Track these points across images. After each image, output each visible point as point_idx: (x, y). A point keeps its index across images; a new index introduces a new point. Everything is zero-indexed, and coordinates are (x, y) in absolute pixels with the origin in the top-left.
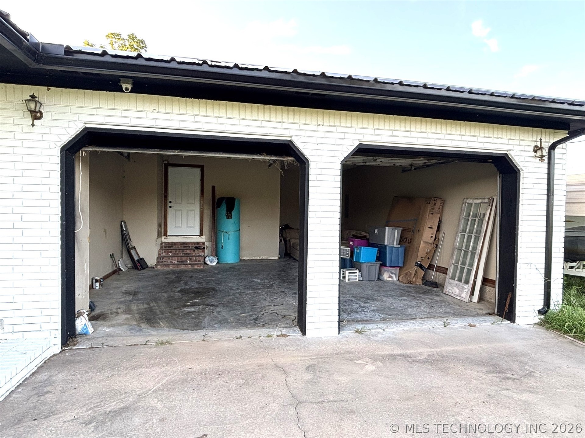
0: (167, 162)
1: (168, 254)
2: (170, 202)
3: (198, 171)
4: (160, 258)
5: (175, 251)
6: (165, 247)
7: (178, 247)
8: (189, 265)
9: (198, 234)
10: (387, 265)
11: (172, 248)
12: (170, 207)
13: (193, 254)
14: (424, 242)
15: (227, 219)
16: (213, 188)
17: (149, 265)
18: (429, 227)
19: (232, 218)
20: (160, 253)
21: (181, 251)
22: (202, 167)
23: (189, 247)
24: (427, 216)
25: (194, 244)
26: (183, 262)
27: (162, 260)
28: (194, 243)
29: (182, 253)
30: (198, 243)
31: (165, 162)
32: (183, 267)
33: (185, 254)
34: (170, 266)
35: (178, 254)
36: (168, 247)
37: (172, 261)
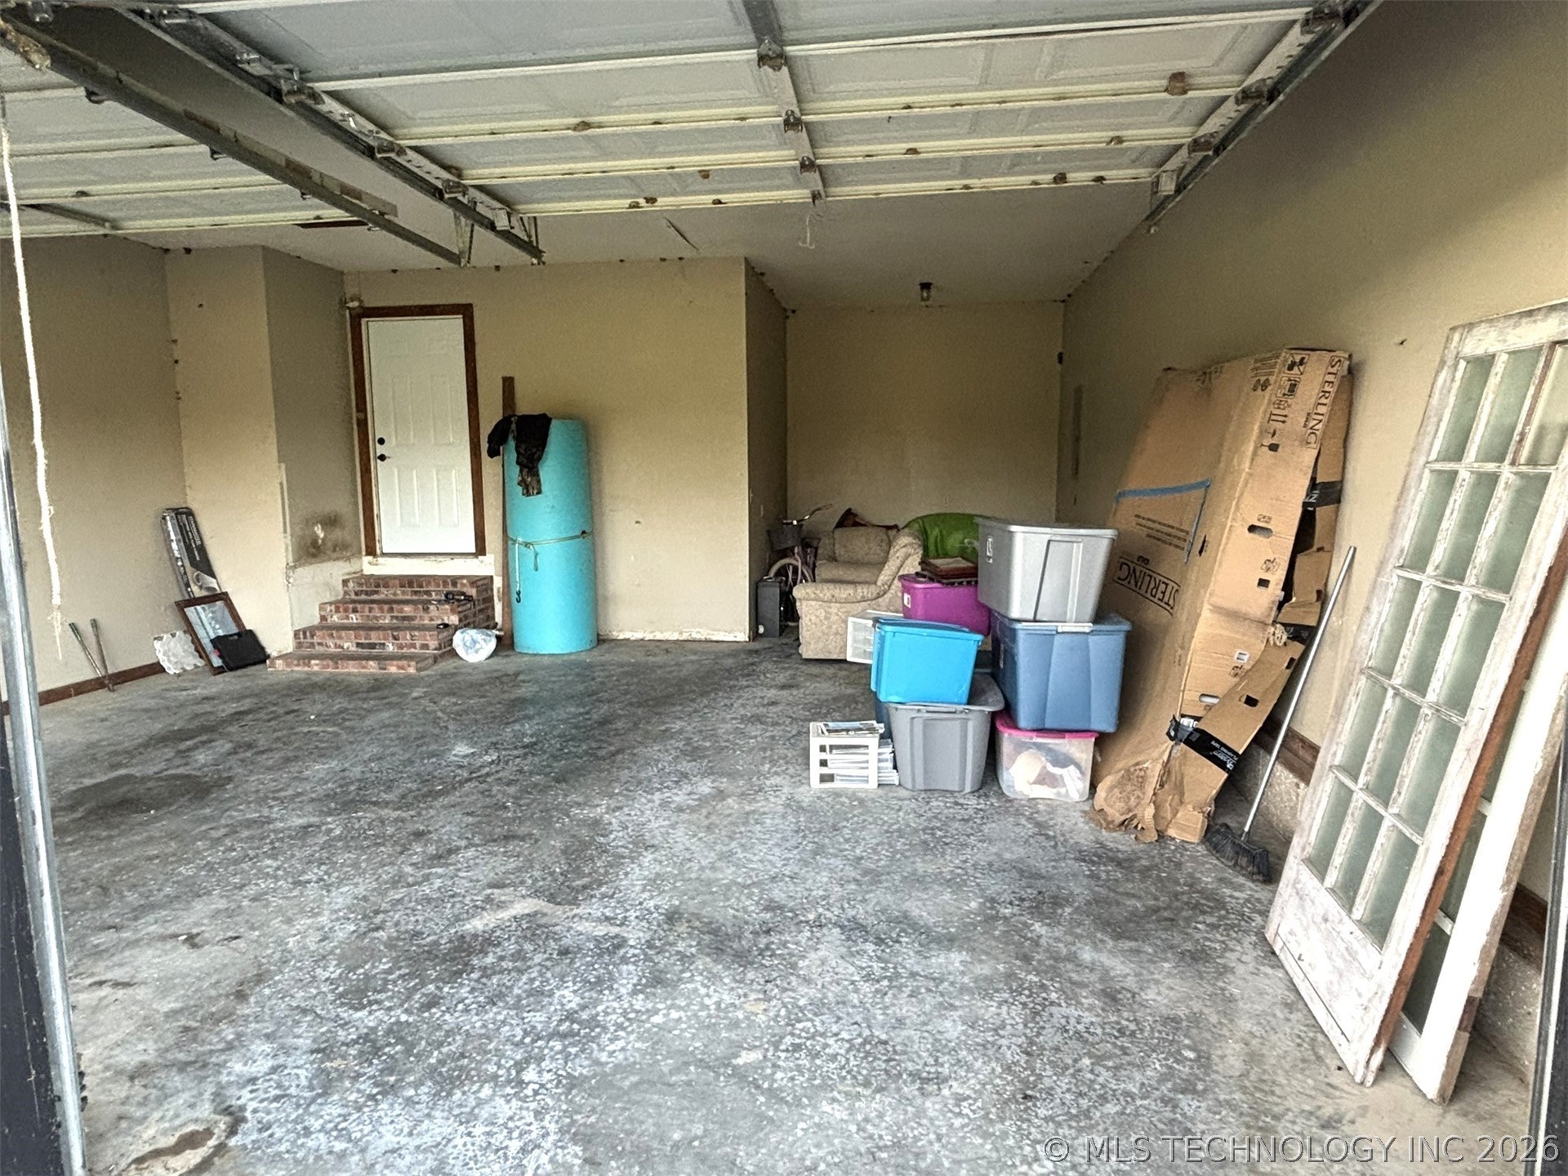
0: (356, 304)
1: (347, 618)
2: (381, 441)
3: (454, 325)
4: (305, 633)
5: (367, 607)
6: (356, 594)
7: (395, 594)
8: (371, 663)
9: (473, 550)
11: (375, 597)
12: (382, 458)
13: (422, 618)
14: (1218, 610)
15: (527, 494)
16: (508, 383)
18: (1252, 529)
19: (539, 492)
20: (323, 613)
21: (386, 607)
22: (465, 311)
23: (428, 593)
24: (1247, 464)
25: (445, 583)
26: (372, 646)
27: (309, 640)
28: (445, 579)
29: (388, 616)
30: (455, 580)
31: (351, 305)
32: (353, 667)
33: (397, 618)
34: (313, 662)
35: (376, 618)
36: (367, 593)
37: (338, 642)
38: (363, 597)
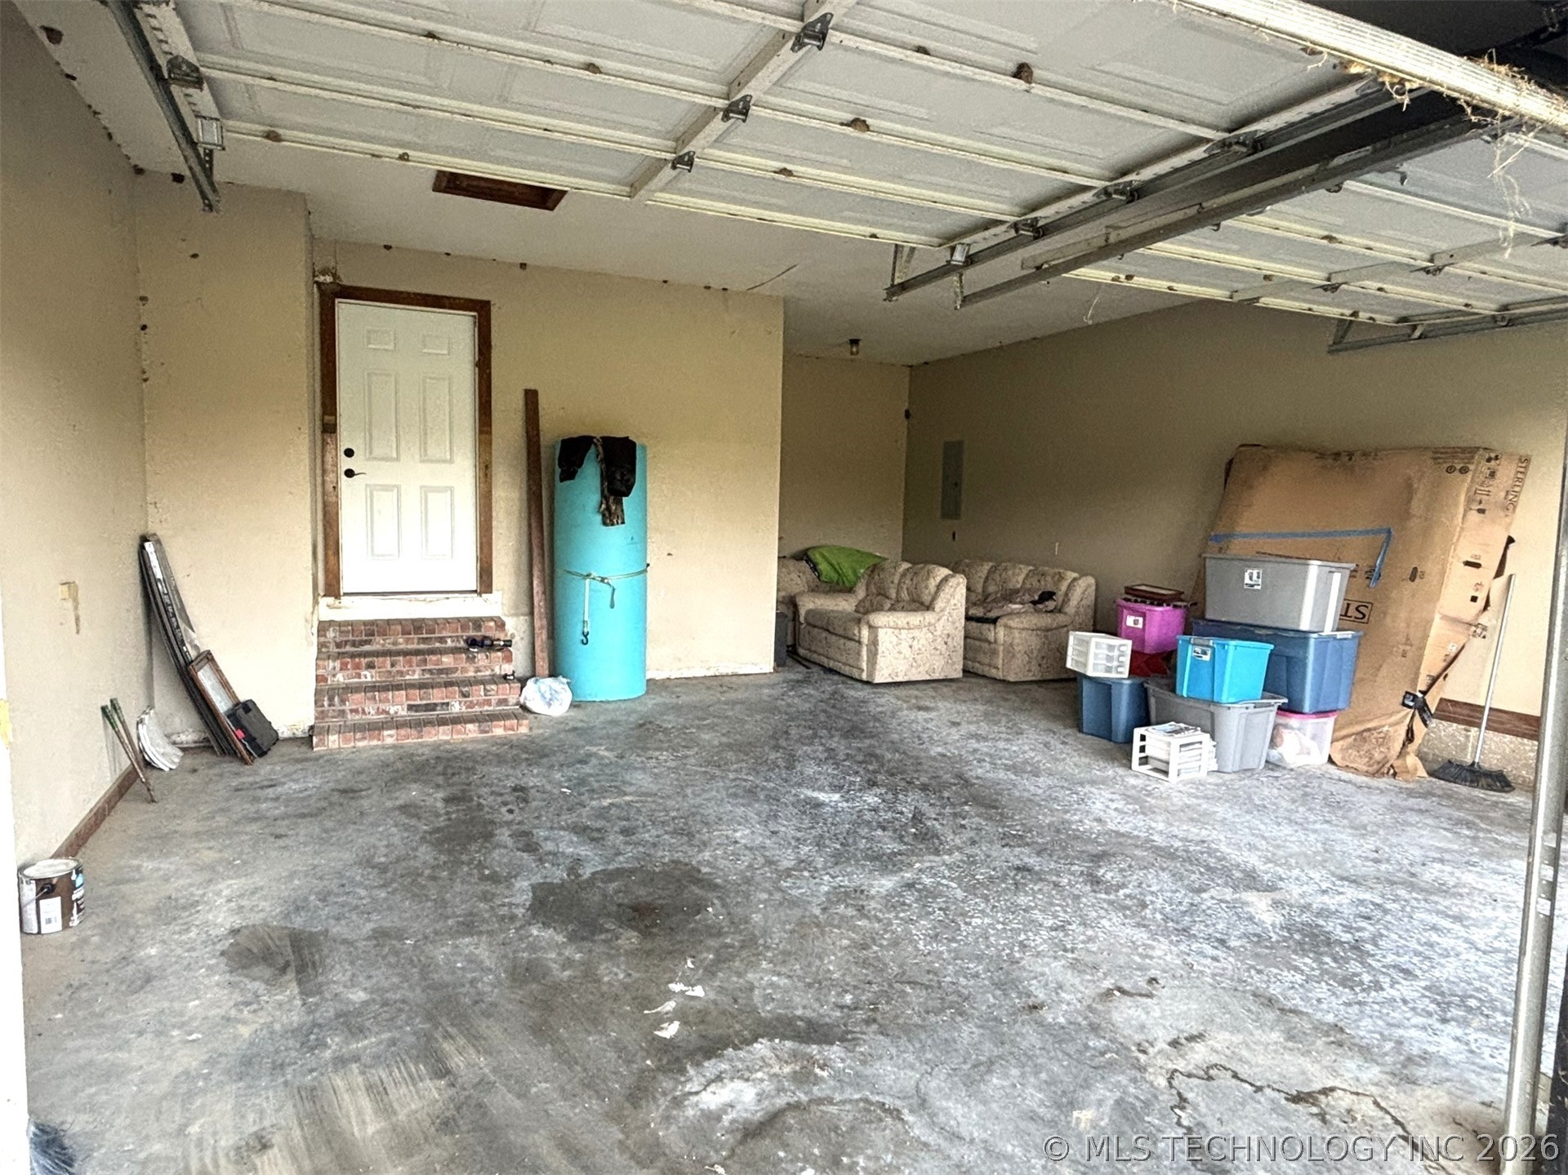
0: (329, 279)
1: (359, 676)
2: (349, 453)
3: (461, 325)
4: (331, 699)
5: (388, 660)
6: (338, 645)
7: (395, 643)
8: (470, 726)
9: (473, 584)
10: (1307, 709)
11: (367, 648)
12: (350, 473)
13: (464, 670)
14: (1444, 617)
15: (605, 524)
16: (531, 397)
17: (284, 731)
18: (1467, 563)
19: (623, 523)
20: (321, 672)
21: (415, 659)
22: (481, 310)
23: (442, 640)
24: (1460, 520)
25: (464, 628)
26: (431, 707)
27: (338, 707)
28: (464, 623)
29: (418, 671)
30: (478, 623)
31: (321, 279)
32: (444, 733)
33: (430, 671)
34: (386, 733)
35: (401, 673)
36: (354, 644)
37: (382, 706)
38: (348, 648)
